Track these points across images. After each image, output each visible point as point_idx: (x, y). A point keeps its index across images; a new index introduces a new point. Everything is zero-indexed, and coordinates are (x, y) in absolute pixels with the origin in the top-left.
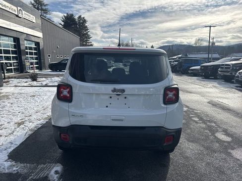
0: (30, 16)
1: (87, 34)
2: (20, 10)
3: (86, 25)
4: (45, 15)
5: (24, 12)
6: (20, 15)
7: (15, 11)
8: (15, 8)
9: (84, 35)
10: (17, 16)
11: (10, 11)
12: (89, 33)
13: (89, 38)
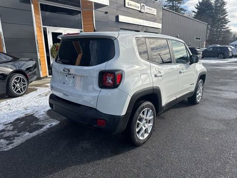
0: (152, 10)
1: (224, 18)
2: (143, 5)
3: (224, 8)
4: (179, 5)
5: (146, 7)
6: (142, 11)
7: (138, 7)
8: (139, 5)
9: (220, 20)
10: (140, 11)
11: (135, 8)
12: (226, 17)
13: (226, 23)
